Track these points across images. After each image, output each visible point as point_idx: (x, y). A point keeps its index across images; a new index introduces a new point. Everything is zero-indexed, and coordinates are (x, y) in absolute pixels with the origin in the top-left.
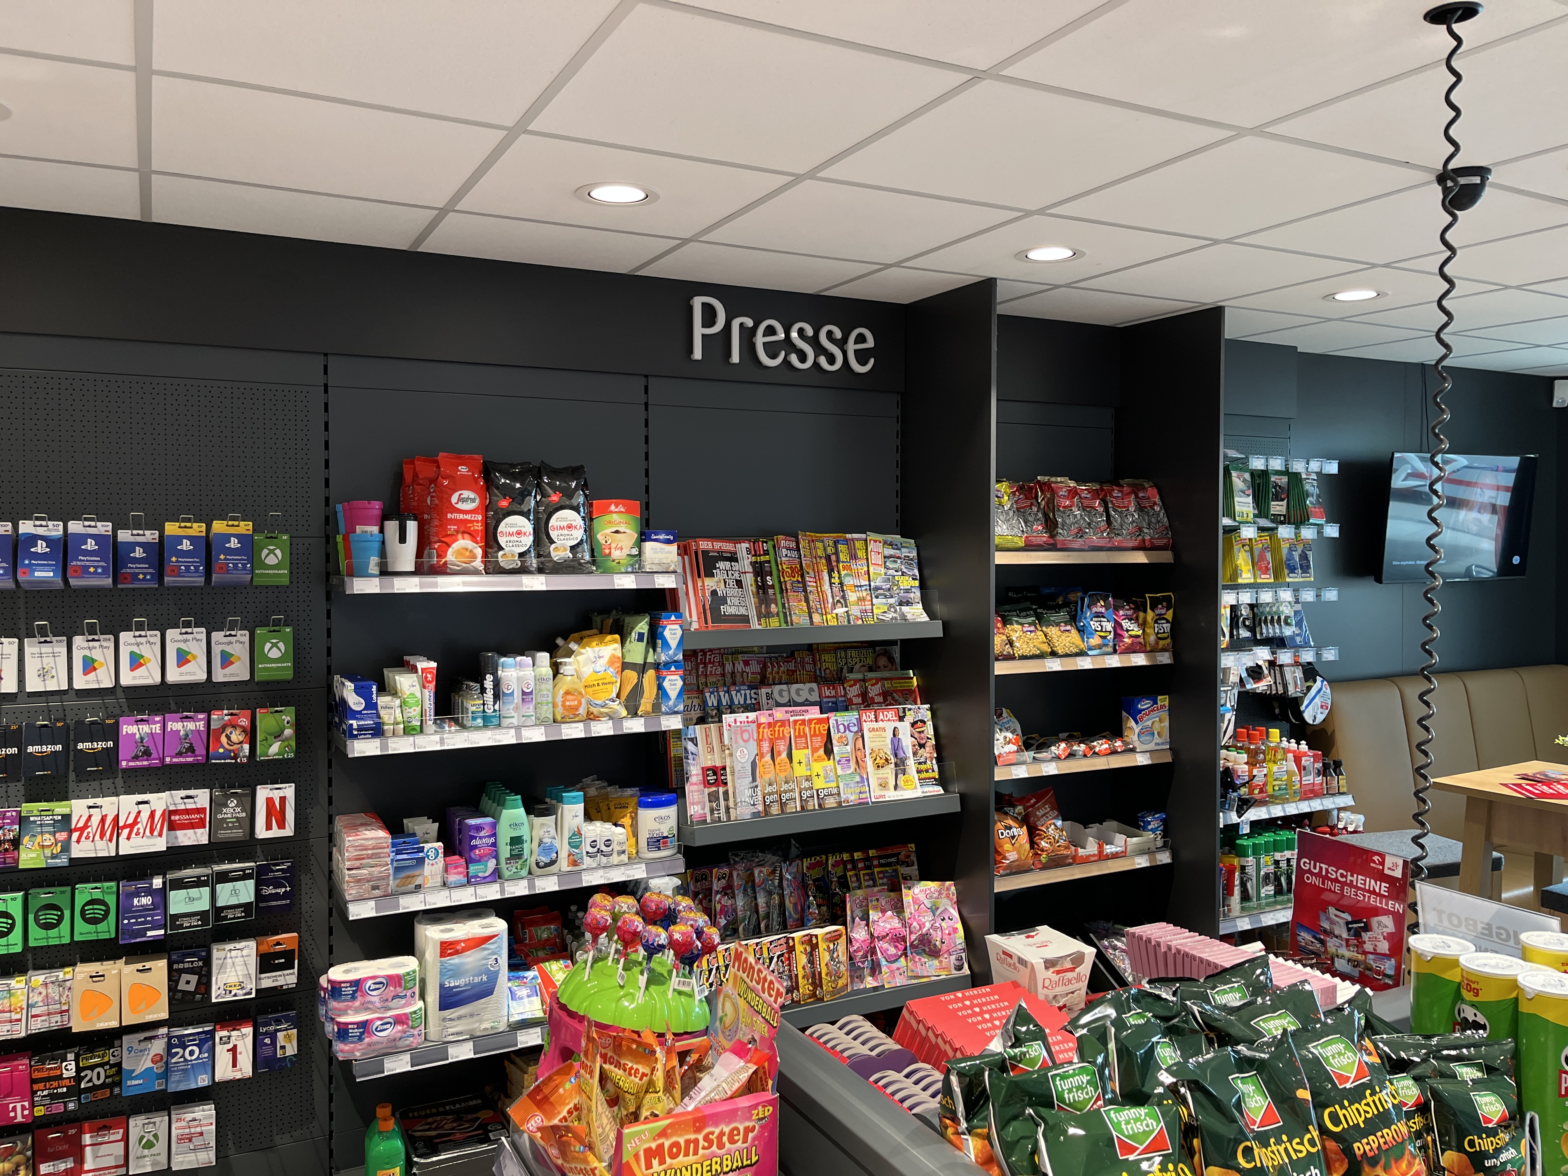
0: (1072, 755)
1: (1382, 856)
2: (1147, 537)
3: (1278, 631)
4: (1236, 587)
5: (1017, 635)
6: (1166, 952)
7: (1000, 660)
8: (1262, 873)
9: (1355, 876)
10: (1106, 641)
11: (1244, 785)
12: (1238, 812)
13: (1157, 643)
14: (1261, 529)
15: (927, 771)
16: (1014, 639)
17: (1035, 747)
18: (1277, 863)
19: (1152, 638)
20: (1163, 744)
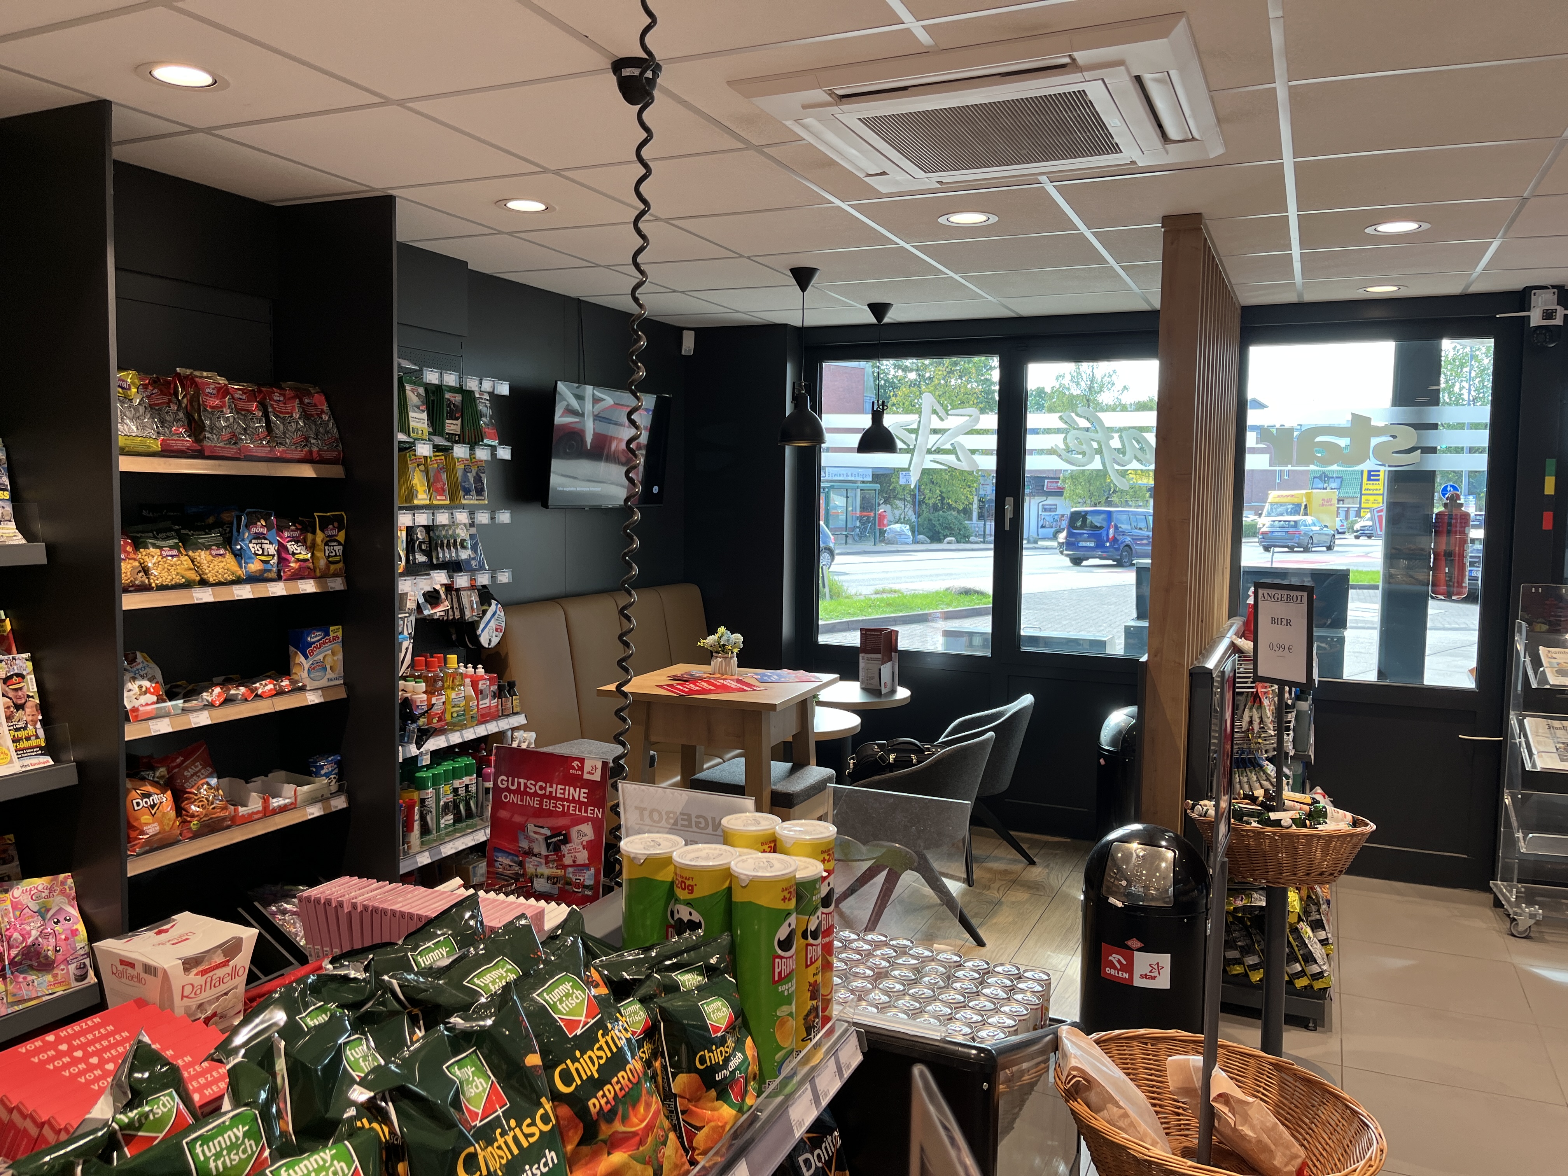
0: (229, 701)
1: (582, 760)
2: (315, 449)
3: (454, 555)
4: (414, 509)
5: (154, 560)
6: (350, 913)
7: (131, 592)
8: (442, 803)
9: (554, 786)
10: (268, 567)
11: (423, 714)
12: (417, 743)
13: (328, 568)
14: (437, 448)
15: (28, 739)
16: (150, 565)
17: (181, 695)
18: (455, 791)
19: (322, 563)
20: (336, 679)
